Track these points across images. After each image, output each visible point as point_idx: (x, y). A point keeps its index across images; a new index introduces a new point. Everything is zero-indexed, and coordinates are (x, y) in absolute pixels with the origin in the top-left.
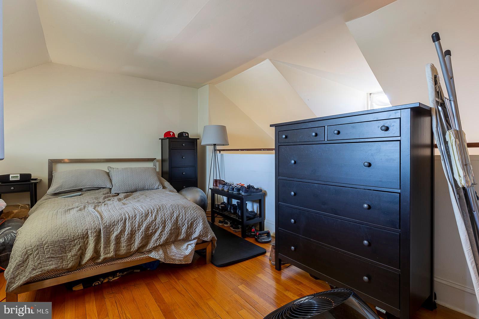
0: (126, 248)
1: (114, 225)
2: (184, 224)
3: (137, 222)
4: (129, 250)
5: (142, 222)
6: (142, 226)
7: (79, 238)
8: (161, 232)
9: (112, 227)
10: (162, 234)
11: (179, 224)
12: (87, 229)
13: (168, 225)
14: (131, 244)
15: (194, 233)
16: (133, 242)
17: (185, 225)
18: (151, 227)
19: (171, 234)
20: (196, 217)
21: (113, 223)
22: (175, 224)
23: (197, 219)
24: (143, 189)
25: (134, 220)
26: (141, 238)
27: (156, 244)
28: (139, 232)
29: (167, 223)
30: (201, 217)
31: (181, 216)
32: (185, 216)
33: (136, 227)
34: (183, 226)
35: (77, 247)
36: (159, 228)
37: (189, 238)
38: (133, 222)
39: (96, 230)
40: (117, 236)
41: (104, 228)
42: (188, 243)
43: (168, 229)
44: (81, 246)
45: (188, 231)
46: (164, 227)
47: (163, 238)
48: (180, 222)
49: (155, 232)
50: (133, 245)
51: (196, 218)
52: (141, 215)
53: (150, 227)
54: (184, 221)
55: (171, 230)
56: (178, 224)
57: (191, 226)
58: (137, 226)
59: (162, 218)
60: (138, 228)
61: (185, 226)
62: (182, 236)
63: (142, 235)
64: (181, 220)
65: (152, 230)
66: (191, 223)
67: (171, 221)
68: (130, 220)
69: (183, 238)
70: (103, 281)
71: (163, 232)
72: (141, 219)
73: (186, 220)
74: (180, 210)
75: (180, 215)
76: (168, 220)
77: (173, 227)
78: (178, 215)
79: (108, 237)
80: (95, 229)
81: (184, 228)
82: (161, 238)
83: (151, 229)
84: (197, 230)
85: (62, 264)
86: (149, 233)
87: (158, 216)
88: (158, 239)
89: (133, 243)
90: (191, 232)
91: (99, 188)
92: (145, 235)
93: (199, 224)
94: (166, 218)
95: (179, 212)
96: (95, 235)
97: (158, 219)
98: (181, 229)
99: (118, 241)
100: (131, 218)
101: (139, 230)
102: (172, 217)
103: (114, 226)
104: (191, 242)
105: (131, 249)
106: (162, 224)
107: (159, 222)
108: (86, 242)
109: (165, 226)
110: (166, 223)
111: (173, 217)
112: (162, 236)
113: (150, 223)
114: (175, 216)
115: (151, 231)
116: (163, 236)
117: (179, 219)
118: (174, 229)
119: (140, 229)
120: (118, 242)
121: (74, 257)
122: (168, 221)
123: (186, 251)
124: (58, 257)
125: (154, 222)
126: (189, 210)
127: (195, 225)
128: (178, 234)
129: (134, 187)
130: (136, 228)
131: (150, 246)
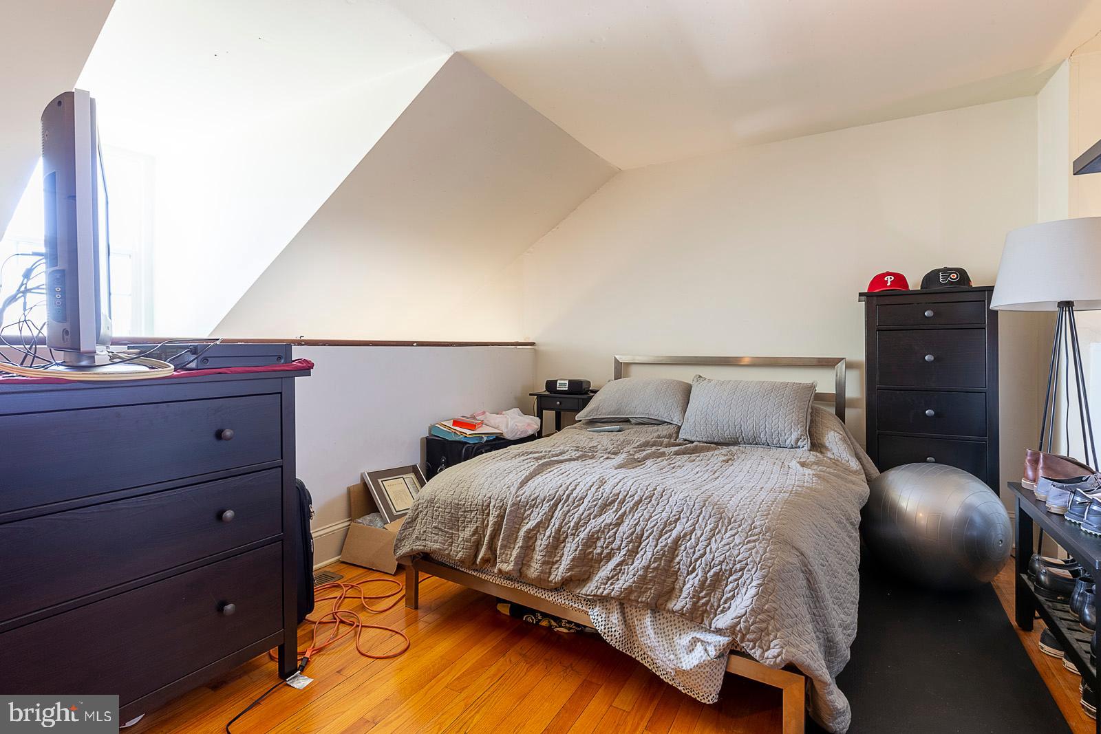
0: (540, 566)
1: (534, 505)
2: (694, 570)
3: (576, 516)
4: (545, 573)
5: (589, 518)
6: (583, 528)
7: (477, 510)
8: (620, 564)
9: (529, 509)
10: (621, 570)
11: (679, 563)
12: (490, 498)
13: (645, 552)
14: (554, 563)
15: (722, 612)
16: (558, 559)
17: (696, 572)
18: (602, 540)
19: (643, 579)
20: (740, 561)
21: (533, 500)
22: (663, 555)
23: (742, 569)
24: (754, 442)
25: (576, 507)
26: (571, 557)
27: (601, 590)
28: (574, 540)
29: (643, 544)
30: (762, 569)
31: (693, 540)
32: (705, 543)
33: (570, 526)
34: (688, 574)
35: (471, 528)
36: (619, 549)
37: (703, 620)
38: (569, 511)
39: (503, 504)
40: (529, 531)
41: (514, 504)
42: (698, 636)
43: (640, 562)
44: (477, 527)
45: (701, 595)
46: (633, 553)
47: (624, 582)
48: (682, 558)
49: (609, 557)
50: (556, 566)
51: (738, 566)
52: (593, 501)
53: (598, 539)
54: (696, 560)
55: (647, 568)
56: (677, 560)
57: (715, 583)
58: (572, 524)
59: (636, 524)
60: (572, 530)
61: (694, 575)
62: (680, 603)
63: (576, 550)
64: (687, 553)
65: (602, 547)
66: (716, 574)
67: (654, 543)
68: (566, 505)
69: (682, 609)
70: (540, 621)
71: (626, 567)
72: (589, 512)
73: (703, 559)
74: (700, 520)
75: (691, 534)
76: (648, 537)
77: (656, 565)
78: (682, 534)
79: (518, 526)
80: (501, 500)
81: (691, 582)
82: (618, 579)
83: (599, 544)
84: (734, 604)
85: (450, 548)
86: (592, 552)
87: (630, 517)
88: (609, 579)
89: (557, 561)
90: (712, 605)
91: (662, 423)
92: (582, 552)
93: (745, 590)
94: (647, 531)
95: (694, 525)
96: (497, 513)
97: (626, 524)
98: (681, 578)
99: (530, 544)
100: (570, 500)
101: (574, 535)
102: (666, 533)
103: (533, 507)
104: (710, 638)
105: (550, 573)
106: (630, 542)
107: (624, 533)
108: (486, 522)
109: (637, 553)
110: (640, 544)
111: (667, 535)
112: (620, 575)
113: (601, 527)
114: (674, 534)
115: (599, 551)
116: (623, 577)
117: (683, 548)
118: (656, 569)
119: (578, 536)
120: (531, 546)
121: (466, 543)
122: (647, 540)
123: (687, 656)
124: (448, 532)
125: (613, 529)
126: (731, 529)
127: (729, 588)
128: (670, 592)
129: (728, 431)
130: (569, 528)
131: (590, 587)
